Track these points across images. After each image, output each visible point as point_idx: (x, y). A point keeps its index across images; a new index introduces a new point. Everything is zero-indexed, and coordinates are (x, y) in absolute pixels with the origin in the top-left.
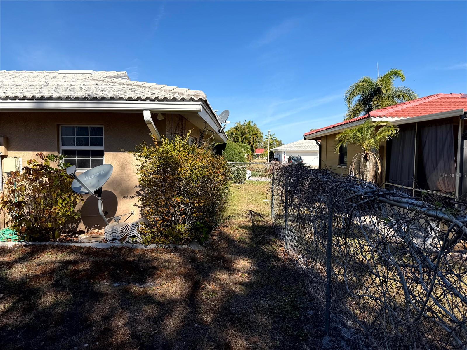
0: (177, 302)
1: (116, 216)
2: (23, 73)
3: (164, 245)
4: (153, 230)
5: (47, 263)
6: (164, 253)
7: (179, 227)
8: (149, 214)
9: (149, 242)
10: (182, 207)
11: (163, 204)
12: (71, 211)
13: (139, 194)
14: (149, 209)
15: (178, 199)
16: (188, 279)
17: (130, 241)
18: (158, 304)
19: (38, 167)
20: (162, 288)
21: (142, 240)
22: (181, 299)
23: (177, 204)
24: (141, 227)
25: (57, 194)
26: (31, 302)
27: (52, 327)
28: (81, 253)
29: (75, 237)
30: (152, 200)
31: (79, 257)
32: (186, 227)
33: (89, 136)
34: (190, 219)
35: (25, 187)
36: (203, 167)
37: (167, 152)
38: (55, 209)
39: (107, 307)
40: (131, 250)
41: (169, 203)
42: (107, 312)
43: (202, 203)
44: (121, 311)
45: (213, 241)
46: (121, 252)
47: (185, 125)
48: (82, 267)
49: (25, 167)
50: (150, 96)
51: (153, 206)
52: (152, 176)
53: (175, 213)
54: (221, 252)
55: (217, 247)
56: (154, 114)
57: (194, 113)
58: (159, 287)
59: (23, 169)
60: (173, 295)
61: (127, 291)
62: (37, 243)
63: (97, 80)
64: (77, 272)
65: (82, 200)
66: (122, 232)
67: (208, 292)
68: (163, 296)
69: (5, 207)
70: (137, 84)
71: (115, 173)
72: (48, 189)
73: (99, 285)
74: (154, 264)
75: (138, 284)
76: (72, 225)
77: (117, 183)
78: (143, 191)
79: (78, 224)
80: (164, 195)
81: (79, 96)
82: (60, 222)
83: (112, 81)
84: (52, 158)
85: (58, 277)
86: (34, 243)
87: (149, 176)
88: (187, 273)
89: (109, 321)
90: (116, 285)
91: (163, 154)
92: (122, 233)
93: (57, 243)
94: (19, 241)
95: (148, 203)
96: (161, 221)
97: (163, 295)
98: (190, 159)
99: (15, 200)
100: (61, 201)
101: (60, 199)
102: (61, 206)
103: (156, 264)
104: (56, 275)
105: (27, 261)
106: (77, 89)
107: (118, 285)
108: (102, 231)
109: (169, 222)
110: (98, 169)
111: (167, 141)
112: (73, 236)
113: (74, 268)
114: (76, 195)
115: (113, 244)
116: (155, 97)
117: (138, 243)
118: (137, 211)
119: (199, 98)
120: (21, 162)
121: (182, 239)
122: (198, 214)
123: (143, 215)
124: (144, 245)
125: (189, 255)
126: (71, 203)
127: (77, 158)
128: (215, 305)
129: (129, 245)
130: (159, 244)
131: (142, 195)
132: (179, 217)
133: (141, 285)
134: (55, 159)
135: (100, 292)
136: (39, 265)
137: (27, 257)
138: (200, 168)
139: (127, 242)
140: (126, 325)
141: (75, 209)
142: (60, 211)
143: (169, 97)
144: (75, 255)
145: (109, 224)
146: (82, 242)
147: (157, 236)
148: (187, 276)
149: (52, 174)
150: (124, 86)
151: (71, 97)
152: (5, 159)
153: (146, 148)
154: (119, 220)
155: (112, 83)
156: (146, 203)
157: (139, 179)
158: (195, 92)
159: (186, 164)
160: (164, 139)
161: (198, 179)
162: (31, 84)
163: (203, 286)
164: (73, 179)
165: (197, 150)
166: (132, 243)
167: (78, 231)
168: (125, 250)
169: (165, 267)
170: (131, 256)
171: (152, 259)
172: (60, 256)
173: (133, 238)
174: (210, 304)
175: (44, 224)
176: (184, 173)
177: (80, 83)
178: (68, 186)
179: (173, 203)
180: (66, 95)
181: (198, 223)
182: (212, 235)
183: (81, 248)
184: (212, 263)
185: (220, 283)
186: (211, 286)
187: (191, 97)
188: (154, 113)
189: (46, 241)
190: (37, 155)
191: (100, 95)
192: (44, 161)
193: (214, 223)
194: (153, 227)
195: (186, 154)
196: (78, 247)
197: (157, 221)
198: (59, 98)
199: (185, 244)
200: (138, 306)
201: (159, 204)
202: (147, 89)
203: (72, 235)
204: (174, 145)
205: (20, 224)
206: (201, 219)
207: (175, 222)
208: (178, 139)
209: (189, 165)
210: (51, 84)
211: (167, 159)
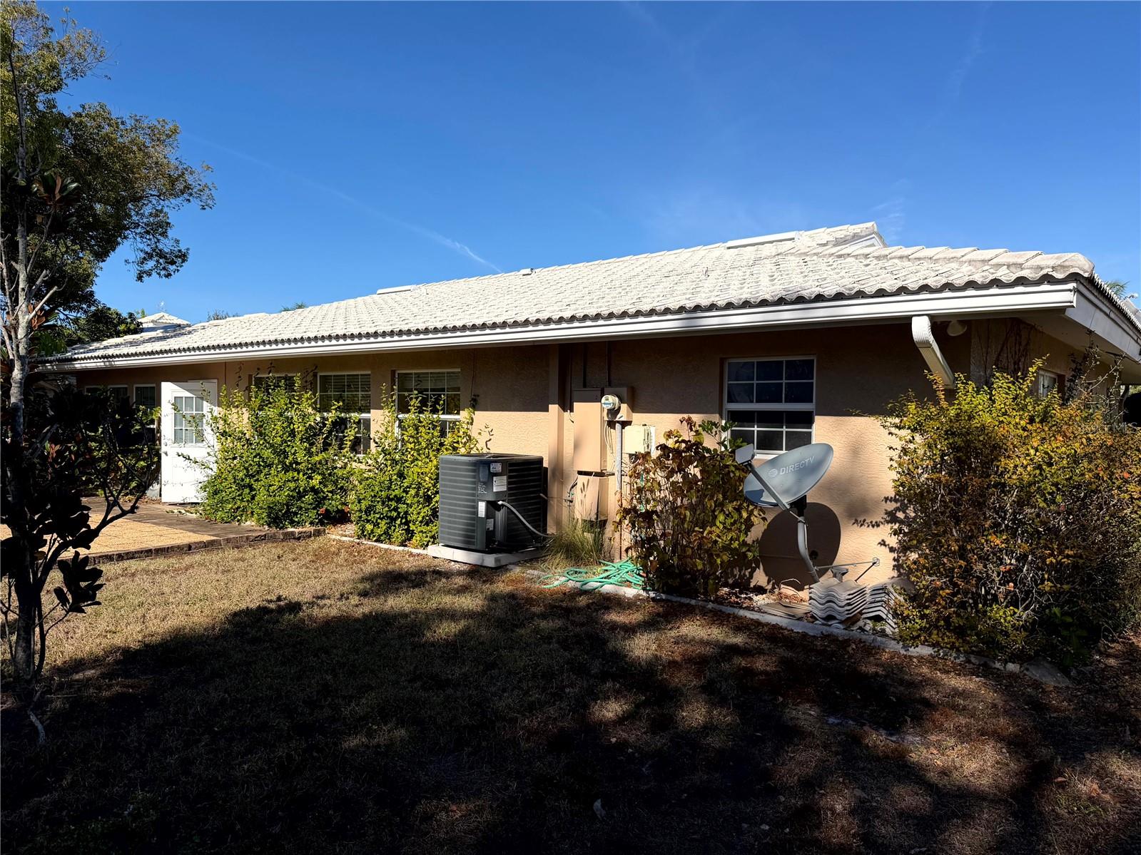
0: (984, 799)
1: (835, 563)
2: (661, 257)
3: (954, 655)
4: (927, 612)
5: (692, 641)
6: (952, 674)
7: (996, 613)
8: (917, 570)
9: (914, 638)
10: (1009, 561)
11: (955, 547)
12: (741, 540)
13: (892, 517)
14: (917, 556)
15: (997, 541)
16: (1016, 752)
17: (867, 628)
18: (931, 788)
19: (683, 445)
20: (943, 754)
21: (897, 630)
22: (995, 794)
23: (995, 554)
24: (896, 598)
25: (715, 502)
26: (666, 711)
27: (702, 771)
28: (759, 635)
29: (745, 598)
30: (926, 535)
31: (754, 643)
32: (1020, 617)
33: (784, 381)
34: (1032, 598)
35: (659, 484)
36: (1075, 459)
37: (969, 416)
38: (710, 532)
39: (811, 762)
40: (870, 650)
41: (969, 548)
42: (810, 772)
43: (1068, 556)
44: (841, 780)
45: (1103, 670)
46: (845, 648)
47: (1028, 344)
48: (760, 664)
49: (660, 445)
50: (932, 282)
51: (927, 551)
52: (926, 476)
53: (987, 575)
54: (1129, 704)
55: (1116, 687)
56: (939, 324)
57: (1056, 314)
58: (935, 752)
59: (657, 448)
60: (971, 779)
61: (856, 740)
62: (674, 599)
63: (806, 254)
64: (749, 672)
65: (764, 519)
66: (849, 604)
67: (1077, 798)
68: (945, 774)
69: (625, 519)
70: (899, 253)
71: (836, 463)
72: (698, 491)
73: (794, 712)
74: (926, 695)
75: (883, 732)
76: (740, 571)
77: (841, 487)
78: (904, 512)
79: (753, 570)
80: (959, 525)
81: (768, 297)
82: (719, 561)
83: (839, 253)
84: (709, 427)
85: (714, 675)
86: (670, 597)
87: (920, 476)
88: (1016, 736)
89: (814, 793)
90: (831, 720)
91: (957, 421)
92: (850, 607)
93: (710, 605)
94: (644, 589)
95: (915, 542)
96: (947, 591)
97: (945, 772)
98: (1034, 434)
99: (642, 508)
100: (721, 518)
101: (720, 512)
102: (721, 527)
103: (929, 693)
104: (709, 669)
105: (658, 630)
106: (765, 281)
107: (836, 721)
108: (804, 594)
109: (970, 595)
110: (799, 454)
111: (971, 386)
112: (743, 596)
113: (743, 663)
114: (751, 507)
115: (828, 628)
116: (944, 281)
117: (887, 636)
118: (887, 559)
119: (1069, 273)
120: (653, 434)
121: (1007, 647)
122: (1055, 586)
123: (902, 571)
124: (901, 643)
125: (1023, 694)
126: (741, 523)
127: (756, 429)
128: (1096, 837)
129: (864, 637)
130: (942, 648)
131: (901, 522)
132: (999, 588)
133: (891, 735)
134: (714, 429)
135: (796, 725)
136: (678, 644)
137: (658, 622)
138: (1065, 462)
139: (860, 628)
140: (852, 812)
141: (749, 536)
142: (719, 537)
143: (981, 280)
144: (745, 636)
145: (820, 580)
146: (760, 611)
147: (937, 627)
148: (1015, 744)
149: (707, 460)
150: (867, 262)
151: (752, 300)
152: (627, 428)
153: (914, 407)
154: (844, 574)
155: (840, 256)
156: (909, 541)
157: (894, 481)
158: (1057, 258)
159: (1023, 450)
160: (962, 383)
161: (1058, 489)
162: (676, 279)
163: (1060, 779)
164: (747, 472)
165: (1058, 413)
166: (873, 634)
167: (752, 586)
168: (854, 647)
169: (954, 707)
170: (869, 663)
171: (921, 681)
172: (716, 633)
173: (875, 621)
174: (1081, 830)
175: (689, 560)
176: (1014, 473)
177: (769, 266)
178: (736, 488)
179: (982, 549)
180: (742, 297)
181: (1056, 610)
182: (1101, 654)
183: (758, 623)
184: (1097, 727)
185: (1119, 787)
186: (1088, 786)
187: (1044, 272)
188: (939, 320)
189: (691, 598)
190: (682, 422)
191: (813, 290)
192: (693, 433)
193: (1110, 618)
194: (926, 602)
195: (1023, 423)
196: (752, 620)
197: (936, 589)
198: (729, 306)
199: (1013, 663)
200: (882, 780)
201: (943, 546)
202: (925, 264)
203: (741, 593)
204: (990, 399)
205: (646, 557)
206: (1067, 602)
207: (986, 599)
208: (1001, 381)
209: (1032, 452)
210: (713, 275)
211: (969, 434)
